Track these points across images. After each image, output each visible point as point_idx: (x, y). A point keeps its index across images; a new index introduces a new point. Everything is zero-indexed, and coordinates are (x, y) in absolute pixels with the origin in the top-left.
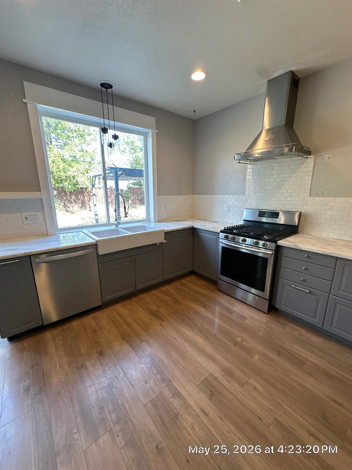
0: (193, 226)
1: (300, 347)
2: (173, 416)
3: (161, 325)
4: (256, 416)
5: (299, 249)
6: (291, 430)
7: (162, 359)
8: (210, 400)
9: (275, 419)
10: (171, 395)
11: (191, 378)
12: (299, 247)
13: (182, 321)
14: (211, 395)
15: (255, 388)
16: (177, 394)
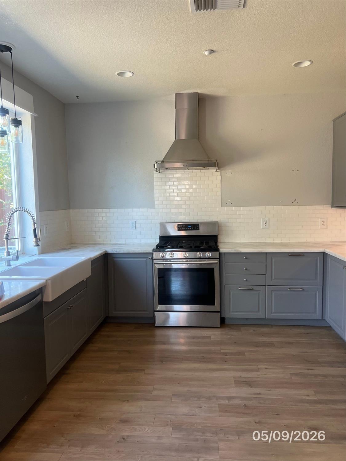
0: (106, 251)
1: (261, 337)
2: (244, 407)
3: (145, 374)
4: (281, 378)
5: (240, 252)
6: (300, 373)
7: (188, 391)
8: (252, 388)
9: (291, 374)
10: (227, 402)
11: (225, 386)
12: (239, 251)
13: (162, 362)
14: (249, 385)
15: (266, 368)
16: (230, 398)
